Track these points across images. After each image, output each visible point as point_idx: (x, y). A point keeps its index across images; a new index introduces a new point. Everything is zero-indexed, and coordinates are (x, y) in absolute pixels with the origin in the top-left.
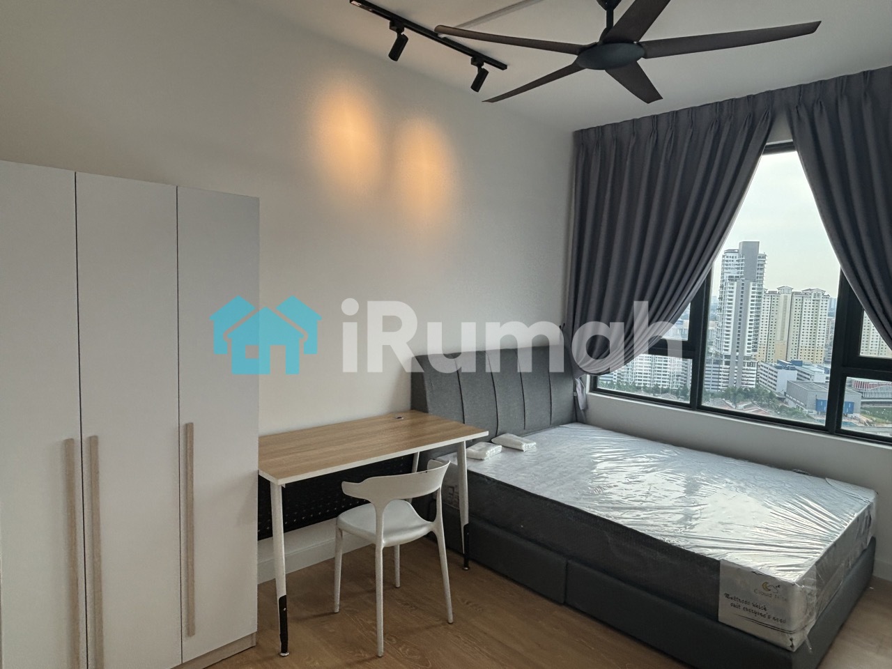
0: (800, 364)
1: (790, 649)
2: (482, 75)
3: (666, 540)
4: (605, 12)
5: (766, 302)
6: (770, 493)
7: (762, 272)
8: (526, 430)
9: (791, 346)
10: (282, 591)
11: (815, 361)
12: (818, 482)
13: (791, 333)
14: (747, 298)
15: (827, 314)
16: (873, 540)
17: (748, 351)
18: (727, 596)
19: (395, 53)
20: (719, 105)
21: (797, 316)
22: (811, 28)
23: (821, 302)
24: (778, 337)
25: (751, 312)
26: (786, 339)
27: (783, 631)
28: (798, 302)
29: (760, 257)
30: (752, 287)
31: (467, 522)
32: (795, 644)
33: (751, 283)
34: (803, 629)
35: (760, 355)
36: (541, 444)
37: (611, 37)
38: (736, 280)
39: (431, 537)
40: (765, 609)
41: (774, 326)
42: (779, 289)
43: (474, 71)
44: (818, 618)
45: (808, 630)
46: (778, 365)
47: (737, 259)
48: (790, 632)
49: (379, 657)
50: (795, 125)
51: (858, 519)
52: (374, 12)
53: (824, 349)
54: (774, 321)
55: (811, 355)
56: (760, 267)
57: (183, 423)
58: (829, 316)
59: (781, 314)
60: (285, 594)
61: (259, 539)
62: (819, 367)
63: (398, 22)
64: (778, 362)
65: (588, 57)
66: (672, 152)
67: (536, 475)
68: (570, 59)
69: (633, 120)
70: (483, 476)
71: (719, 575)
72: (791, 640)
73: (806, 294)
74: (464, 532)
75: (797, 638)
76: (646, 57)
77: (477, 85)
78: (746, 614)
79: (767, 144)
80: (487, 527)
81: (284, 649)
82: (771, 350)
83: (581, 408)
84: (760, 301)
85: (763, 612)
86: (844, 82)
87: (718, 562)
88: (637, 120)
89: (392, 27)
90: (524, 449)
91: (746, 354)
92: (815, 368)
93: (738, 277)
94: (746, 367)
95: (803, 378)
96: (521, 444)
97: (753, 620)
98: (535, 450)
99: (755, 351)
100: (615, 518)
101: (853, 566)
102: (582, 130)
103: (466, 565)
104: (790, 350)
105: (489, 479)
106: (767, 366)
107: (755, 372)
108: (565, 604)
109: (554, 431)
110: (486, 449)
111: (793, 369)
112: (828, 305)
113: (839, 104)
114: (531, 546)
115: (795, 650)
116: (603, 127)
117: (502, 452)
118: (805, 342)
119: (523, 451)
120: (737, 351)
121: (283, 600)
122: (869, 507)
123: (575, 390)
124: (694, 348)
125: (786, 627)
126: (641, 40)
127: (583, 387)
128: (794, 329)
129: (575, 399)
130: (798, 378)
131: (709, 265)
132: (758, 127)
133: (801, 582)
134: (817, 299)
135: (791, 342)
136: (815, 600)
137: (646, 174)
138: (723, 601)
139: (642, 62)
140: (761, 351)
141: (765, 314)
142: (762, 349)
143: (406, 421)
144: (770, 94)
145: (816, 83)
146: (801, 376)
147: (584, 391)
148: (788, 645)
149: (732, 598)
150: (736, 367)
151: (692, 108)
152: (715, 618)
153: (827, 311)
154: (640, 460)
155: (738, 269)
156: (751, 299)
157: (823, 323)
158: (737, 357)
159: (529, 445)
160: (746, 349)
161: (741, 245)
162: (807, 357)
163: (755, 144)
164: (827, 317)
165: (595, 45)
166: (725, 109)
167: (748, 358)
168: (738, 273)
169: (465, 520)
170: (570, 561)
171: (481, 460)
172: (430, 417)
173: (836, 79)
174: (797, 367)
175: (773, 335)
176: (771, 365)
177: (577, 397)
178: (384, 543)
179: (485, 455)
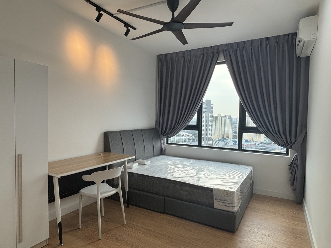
0: (225, 139)
1: (235, 212)
2: (128, 31)
3: (196, 184)
4: (172, 13)
5: (214, 119)
6: (224, 169)
7: (212, 110)
8: (146, 158)
9: (222, 134)
10: (59, 220)
11: (229, 138)
12: (237, 165)
13: (222, 129)
14: (208, 118)
15: (232, 123)
16: (253, 182)
17: (210, 136)
18: (216, 199)
19: (98, 19)
20: (203, 49)
21: (223, 124)
22: (231, 24)
23: (230, 119)
24: (218, 131)
25: (210, 123)
26: (220, 131)
27: (233, 207)
28: (224, 119)
29: (212, 105)
30: (209, 115)
31: (128, 190)
32: (236, 210)
33: (209, 113)
34: (238, 206)
35: (213, 137)
36: (152, 162)
37: (174, 20)
38: (205, 113)
39: (117, 194)
40: (227, 201)
41: (217, 127)
42: (218, 115)
43: (125, 29)
44: (241, 203)
45: (239, 206)
46: (219, 140)
47: (205, 105)
48: (234, 207)
49: (100, 240)
50: (225, 56)
51: (249, 174)
52: (90, 3)
53: (232, 134)
54: (217, 126)
55: (228, 136)
56: (212, 108)
57: (17, 154)
58: (233, 123)
59: (218, 124)
60: (61, 221)
61: (49, 203)
62: (231, 140)
63: (99, 8)
64: (219, 139)
65: (167, 26)
66: (189, 63)
67: (151, 171)
68: (161, 27)
69: (177, 52)
70: (133, 173)
71: (213, 192)
72: (235, 209)
73: (226, 116)
74: (127, 194)
75: (236, 209)
76: (184, 28)
77: (126, 34)
78: (222, 204)
79: (218, 62)
80: (135, 191)
81: (61, 243)
82: (216, 135)
83: (163, 150)
84: (212, 119)
85: (227, 202)
86: (238, 44)
87: (213, 188)
88: (178, 52)
89: (97, 10)
90: (146, 164)
91: (209, 137)
92: (229, 140)
93: (205, 111)
94: (209, 141)
95: (226, 144)
96: (145, 162)
97: (224, 205)
98: (149, 164)
99: (212, 136)
100: (180, 180)
101: (248, 189)
102: (160, 55)
103: (128, 206)
104: (222, 135)
105: (135, 173)
106: (215, 140)
107: (212, 143)
108: (164, 213)
109: (155, 158)
110: (133, 164)
111: (223, 141)
112: (232, 120)
113: (237, 50)
114: (151, 195)
115: (236, 212)
116: (167, 54)
117: (138, 165)
118: (226, 132)
119: (145, 164)
120: (206, 136)
121: (60, 223)
122: (251, 171)
123: (161, 144)
124: (198, 127)
125: (233, 206)
126: (183, 23)
127: (164, 143)
128: (223, 128)
129: (161, 147)
130: (225, 144)
131: (201, 100)
132: (215, 56)
133: (236, 191)
134: (229, 118)
135: (222, 132)
136: (240, 197)
137: (181, 70)
138: (215, 200)
139: (183, 30)
140: (213, 136)
141: (214, 123)
142: (214, 135)
143: (102, 155)
144: (218, 46)
145: (230, 43)
146: (226, 143)
147: (164, 144)
148: (234, 211)
149: (217, 200)
150: (206, 141)
151: (195, 49)
152: (213, 207)
153: (232, 122)
154: (184, 164)
155: (205, 109)
156: (209, 118)
157: (231, 126)
158: (206, 138)
159: (147, 163)
160: (209, 135)
161: (206, 101)
162: (227, 137)
163: (214, 62)
164: (232, 124)
165: (169, 23)
166: (205, 50)
167: (210, 138)
168: (205, 110)
169: (127, 189)
170: (165, 198)
171: (131, 168)
172: (112, 154)
173: (236, 43)
174: (224, 140)
175: (217, 130)
176: (217, 140)
177: (162, 146)
178: (100, 197)
179: (133, 166)
